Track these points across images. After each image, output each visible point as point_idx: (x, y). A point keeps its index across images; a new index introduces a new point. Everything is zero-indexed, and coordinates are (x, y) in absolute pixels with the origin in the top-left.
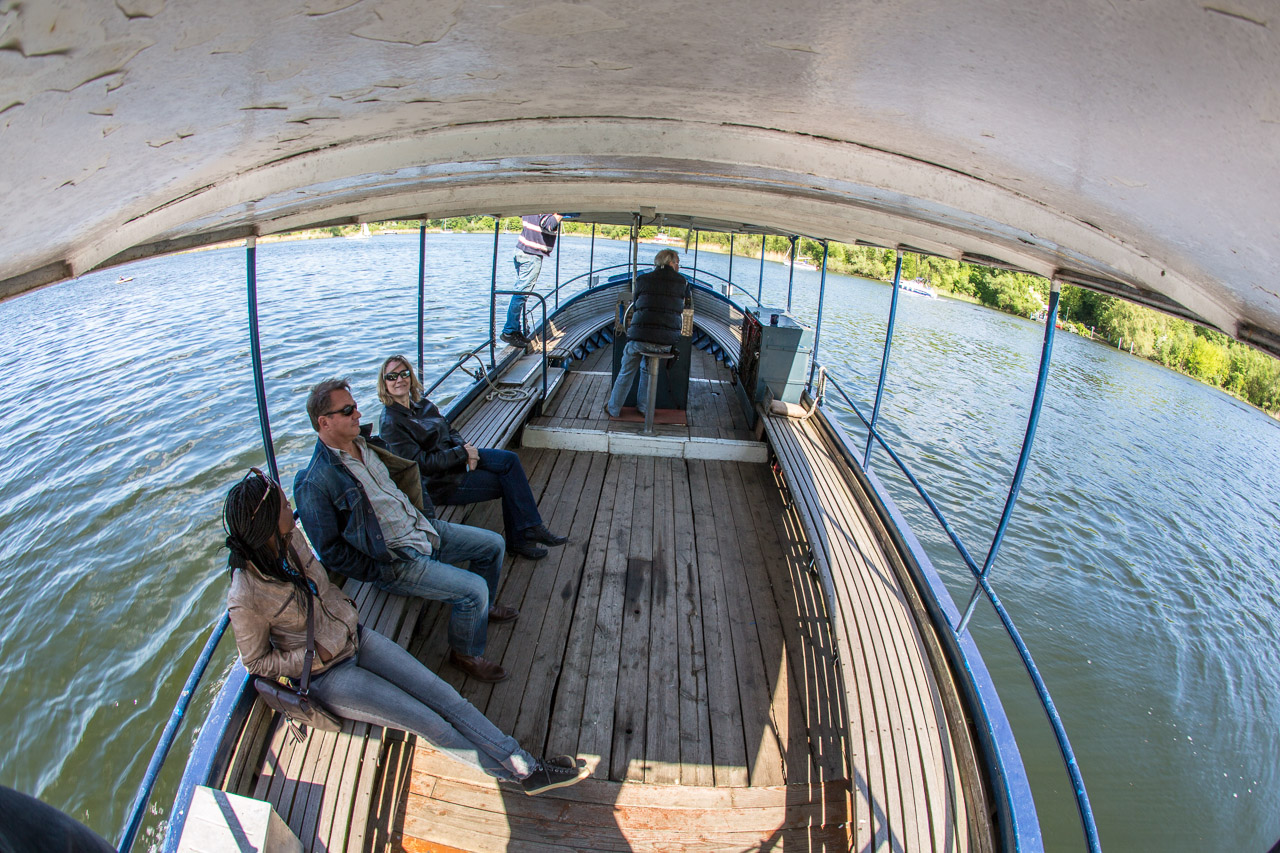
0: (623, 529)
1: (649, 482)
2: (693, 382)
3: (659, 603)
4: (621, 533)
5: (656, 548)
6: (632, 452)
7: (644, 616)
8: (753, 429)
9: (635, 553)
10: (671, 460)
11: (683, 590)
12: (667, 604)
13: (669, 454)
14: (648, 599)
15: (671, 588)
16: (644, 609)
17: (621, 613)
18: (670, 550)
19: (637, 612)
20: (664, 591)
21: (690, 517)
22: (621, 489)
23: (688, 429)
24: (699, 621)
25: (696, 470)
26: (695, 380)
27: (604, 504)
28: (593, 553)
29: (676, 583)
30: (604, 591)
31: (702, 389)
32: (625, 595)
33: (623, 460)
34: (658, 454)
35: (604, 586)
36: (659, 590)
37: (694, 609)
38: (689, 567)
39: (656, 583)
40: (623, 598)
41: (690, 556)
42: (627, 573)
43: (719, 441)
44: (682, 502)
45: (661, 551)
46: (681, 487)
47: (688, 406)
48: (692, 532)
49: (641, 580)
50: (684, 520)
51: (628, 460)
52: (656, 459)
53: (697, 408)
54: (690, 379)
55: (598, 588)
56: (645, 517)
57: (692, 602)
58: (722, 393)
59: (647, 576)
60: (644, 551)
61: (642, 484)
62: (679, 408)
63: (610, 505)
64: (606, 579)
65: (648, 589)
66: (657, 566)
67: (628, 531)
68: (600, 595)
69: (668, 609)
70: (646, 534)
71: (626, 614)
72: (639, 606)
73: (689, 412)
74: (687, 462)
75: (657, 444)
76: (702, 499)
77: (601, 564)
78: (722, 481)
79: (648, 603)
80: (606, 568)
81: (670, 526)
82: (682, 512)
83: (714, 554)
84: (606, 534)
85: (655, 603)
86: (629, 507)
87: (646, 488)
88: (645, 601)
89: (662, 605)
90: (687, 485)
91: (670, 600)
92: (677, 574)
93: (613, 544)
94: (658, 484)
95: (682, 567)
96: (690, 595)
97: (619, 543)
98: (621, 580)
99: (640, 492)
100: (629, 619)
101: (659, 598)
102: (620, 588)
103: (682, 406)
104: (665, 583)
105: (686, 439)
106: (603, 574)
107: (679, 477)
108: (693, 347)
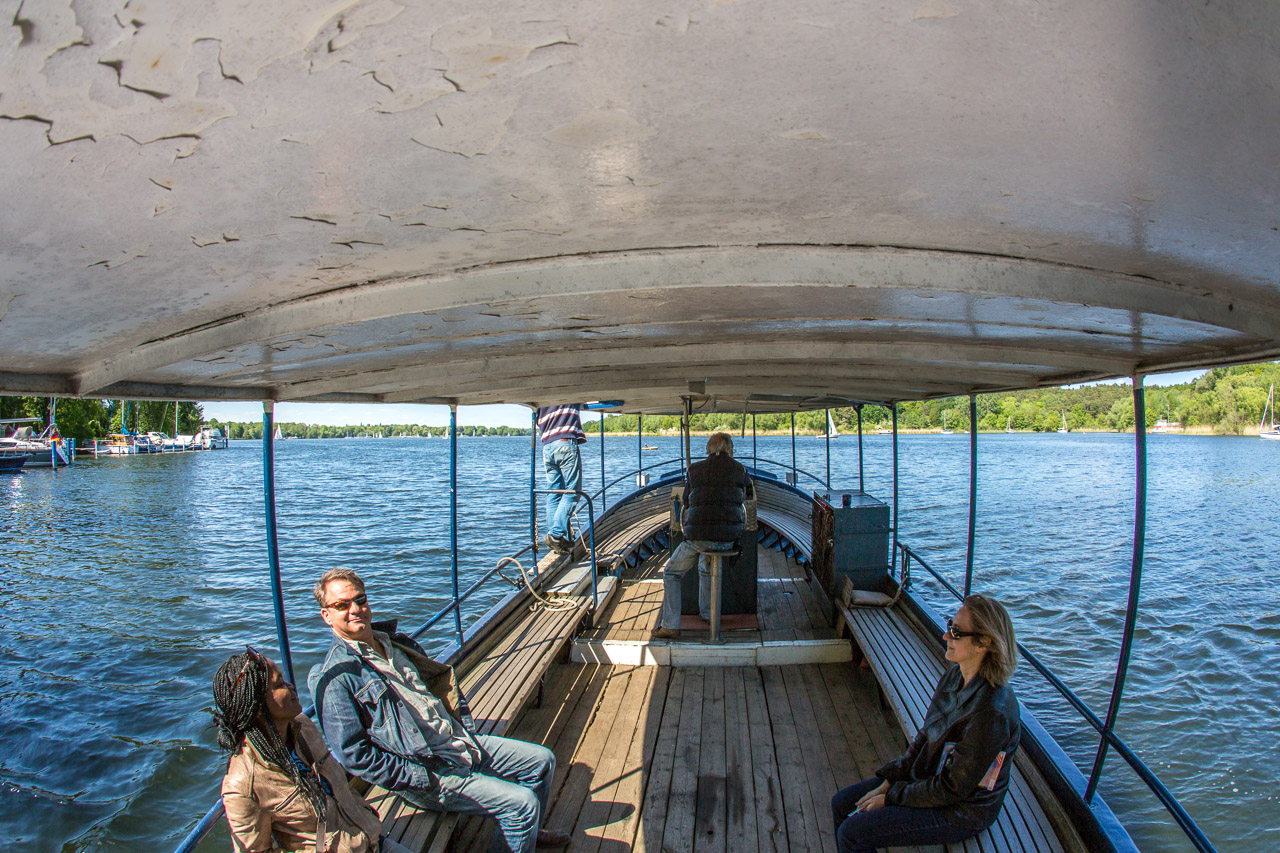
0: (691, 745)
1: (718, 694)
2: (762, 583)
3: (735, 822)
4: (688, 750)
5: (729, 764)
6: (697, 663)
7: (718, 838)
8: (834, 626)
9: (706, 770)
10: (742, 670)
11: (763, 806)
12: (746, 822)
13: (741, 662)
14: (723, 818)
15: (750, 804)
16: (719, 829)
17: (691, 834)
18: (747, 765)
19: (711, 833)
20: (741, 809)
21: (768, 728)
22: (686, 703)
23: (758, 633)
24: (784, 837)
25: (772, 677)
26: (764, 580)
27: (668, 721)
28: (656, 773)
29: (755, 799)
30: (671, 813)
31: (773, 590)
32: (696, 815)
33: (688, 673)
34: (726, 664)
35: (671, 807)
36: (736, 807)
37: (776, 826)
38: (770, 781)
39: (732, 801)
40: (692, 818)
41: (770, 769)
42: (697, 792)
43: (796, 643)
44: (758, 713)
45: (736, 767)
46: (756, 697)
47: (759, 609)
48: (771, 744)
49: (714, 799)
50: (761, 732)
51: (693, 672)
52: (726, 670)
53: (768, 611)
54: (759, 580)
55: (664, 811)
56: (716, 732)
57: (775, 818)
58: (795, 591)
59: (720, 794)
60: (717, 767)
61: (711, 697)
62: (747, 612)
63: (675, 721)
64: (673, 800)
65: (723, 808)
66: (732, 783)
67: (698, 747)
68: (666, 817)
69: (747, 827)
70: (718, 750)
71: (697, 835)
72: (712, 827)
73: (759, 615)
74: (760, 670)
75: (725, 653)
76: (781, 708)
77: (667, 784)
78: (802, 686)
79: (723, 823)
80: (673, 788)
81: (745, 739)
82: (757, 724)
83: (797, 764)
84: (671, 752)
85: (731, 821)
86: (697, 722)
87: (715, 701)
88: (720, 821)
89: (739, 823)
90: (762, 692)
91: (749, 818)
92: (755, 788)
93: (679, 762)
94: (728, 695)
95: (761, 781)
96: (771, 811)
97: (687, 761)
98: (690, 801)
99: (708, 705)
100: (701, 840)
101: (735, 816)
102: (690, 808)
103: (750, 608)
104: (743, 799)
105: (758, 645)
106: (670, 795)
107: (753, 687)
108: (759, 545)
